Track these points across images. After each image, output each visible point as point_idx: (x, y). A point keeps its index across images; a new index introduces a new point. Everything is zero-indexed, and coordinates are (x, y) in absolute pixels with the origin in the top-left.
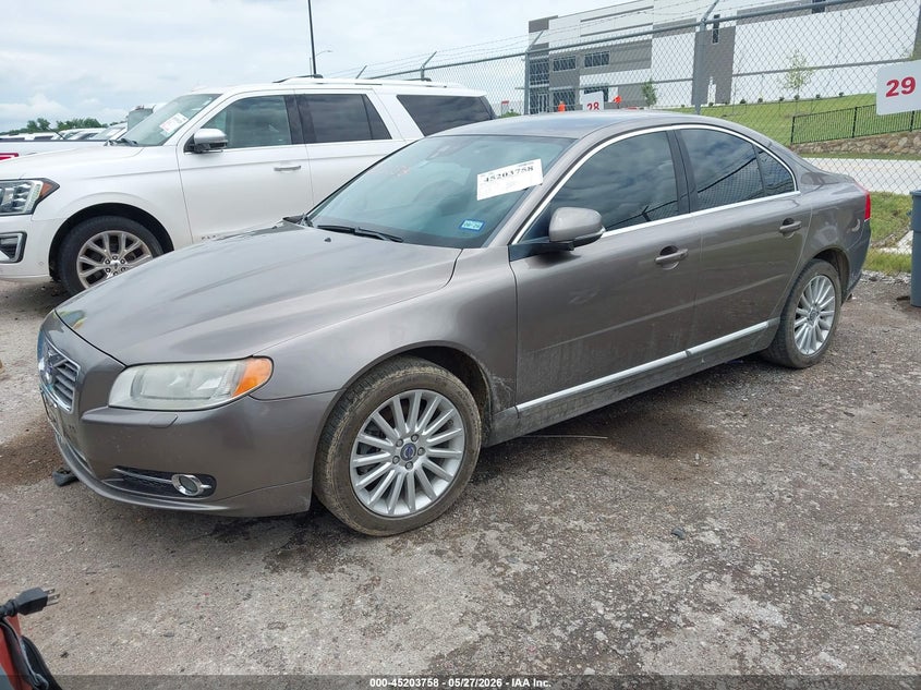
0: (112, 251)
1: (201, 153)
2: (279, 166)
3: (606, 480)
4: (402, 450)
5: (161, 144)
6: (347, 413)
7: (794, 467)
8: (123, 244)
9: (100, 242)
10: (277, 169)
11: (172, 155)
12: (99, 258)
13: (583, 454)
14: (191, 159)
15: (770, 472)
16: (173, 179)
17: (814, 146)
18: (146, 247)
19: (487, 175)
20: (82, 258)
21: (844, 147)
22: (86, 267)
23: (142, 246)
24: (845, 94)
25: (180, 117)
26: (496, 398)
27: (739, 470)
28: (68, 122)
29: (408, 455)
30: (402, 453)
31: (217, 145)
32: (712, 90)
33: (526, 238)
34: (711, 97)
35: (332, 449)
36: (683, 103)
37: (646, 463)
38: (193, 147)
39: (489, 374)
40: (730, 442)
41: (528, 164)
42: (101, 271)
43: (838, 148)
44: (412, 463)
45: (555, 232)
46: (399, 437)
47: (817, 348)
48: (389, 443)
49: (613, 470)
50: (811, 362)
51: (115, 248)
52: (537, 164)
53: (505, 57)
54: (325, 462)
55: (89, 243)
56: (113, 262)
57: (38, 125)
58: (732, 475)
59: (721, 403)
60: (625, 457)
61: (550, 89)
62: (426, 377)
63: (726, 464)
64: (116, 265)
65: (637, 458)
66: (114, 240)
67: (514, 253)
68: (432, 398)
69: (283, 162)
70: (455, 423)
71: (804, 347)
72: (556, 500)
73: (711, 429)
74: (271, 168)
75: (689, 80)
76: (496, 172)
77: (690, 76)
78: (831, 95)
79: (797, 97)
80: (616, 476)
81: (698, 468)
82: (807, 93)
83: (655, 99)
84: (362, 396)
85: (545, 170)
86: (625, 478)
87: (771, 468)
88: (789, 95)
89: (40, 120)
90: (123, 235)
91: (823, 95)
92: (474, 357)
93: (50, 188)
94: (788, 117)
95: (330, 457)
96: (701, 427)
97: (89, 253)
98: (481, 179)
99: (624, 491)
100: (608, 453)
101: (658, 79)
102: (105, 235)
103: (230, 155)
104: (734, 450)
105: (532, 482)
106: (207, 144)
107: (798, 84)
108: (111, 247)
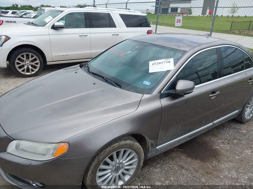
0: (27, 59)
1: (56, 29)
2: (81, 35)
3: (184, 171)
4: (115, 168)
5: (44, 26)
6: (96, 160)
7: (248, 171)
8: (30, 57)
9: (23, 56)
10: (80, 36)
11: (47, 30)
12: (23, 61)
13: (176, 157)
14: (53, 31)
15: (240, 173)
16: (47, 37)
17: (237, 31)
18: (37, 58)
19: (153, 62)
20: (17, 61)
21: (246, 32)
22: (18, 63)
23: (36, 58)
24: (247, 16)
25: (50, 17)
26: (150, 147)
27: (229, 170)
28: (24, 6)
29: (117, 169)
30: (115, 170)
31: (61, 27)
32: (208, 11)
33: (167, 90)
34: (208, 13)
35: (90, 172)
36: (199, 14)
37: (197, 163)
38: (54, 28)
39: (149, 140)
40: (224, 156)
41: (168, 60)
42: (23, 65)
43: (244, 33)
44: (118, 172)
45: (178, 90)
46: (114, 165)
47: (251, 116)
48: (111, 167)
49: (186, 166)
50: (248, 121)
51: (28, 58)
52: (172, 60)
53: (152, 2)
54: (87, 176)
55: (20, 56)
56: (27, 62)
57: (15, 6)
58: (227, 173)
59: (220, 136)
60: (189, 160)
61: (161, 7)
62: (126, 144)
63: (224, 167)
64: (28, 63)
65: (194, 161)
66: (28, 56)
67: (162, 96)
68: (128, 151)
69: (82, 34)
70: (135, 157)
71: (247, 117)
72: (167, 180)
73: (217, 149)
74: (78, 35)
75: (202, 8)
76: (156, 61)
77: (202, 7)
78: (242, 16)
79: (233, 16)
80: (187, 169)
81: (215, 169)
82: (236, 15)
83: (191, 13)
84: (102, 153)
85: (175, 64)
86: (190, 171)
87: (240, 170)
88: (231, 15)
89: (16, 4)
90: (30, 54)
91: (240, 16)
92: (144, 136)
93: (8, 38)
94: (230, 22)
95: (89, 175)
96: (214, 147)
97: (19, 59)
98: (151, 63)
99: (190, 178)
100: (183, 157)
101: (193, 7)
102: (25, 54)
103: (65, 31)
104: (226, 160)
105: (158, 170)
106: (58, 27)
107: (234, 12)
108: (26, 58)
